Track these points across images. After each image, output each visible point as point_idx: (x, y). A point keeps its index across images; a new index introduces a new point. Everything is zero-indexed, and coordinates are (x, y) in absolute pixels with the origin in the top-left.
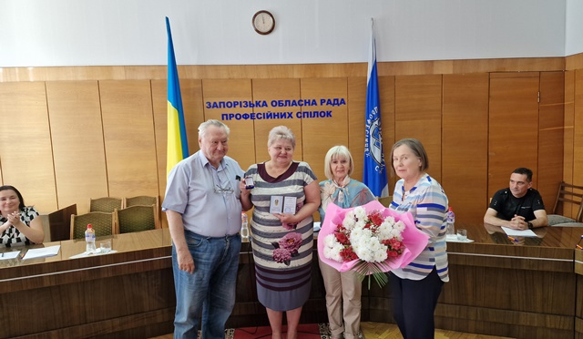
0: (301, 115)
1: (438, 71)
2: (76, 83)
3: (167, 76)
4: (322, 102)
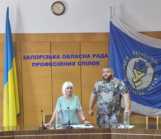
0: (80, 64)
4: (94, 56)
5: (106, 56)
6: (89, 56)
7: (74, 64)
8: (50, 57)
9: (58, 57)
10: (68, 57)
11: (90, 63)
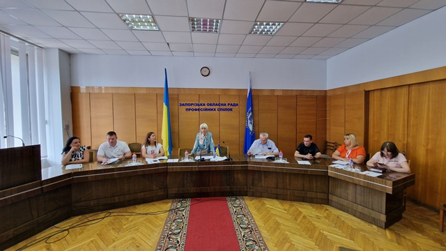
0: (219, 110)
1: (276, 94)
2: (125, 94)
3: (164, 92)
4: (229, 104)
5: (237, 105)
7: (215, 110)
9: (204, 105)
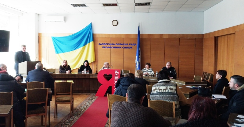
1: (164, 37)
4: (130, 44)
5: (136, 44)
6: (128, 44)
7: (121, 48)
8: (110, 44)
9: (114, 44)
10: (118, 44)
11: (128, 48)
